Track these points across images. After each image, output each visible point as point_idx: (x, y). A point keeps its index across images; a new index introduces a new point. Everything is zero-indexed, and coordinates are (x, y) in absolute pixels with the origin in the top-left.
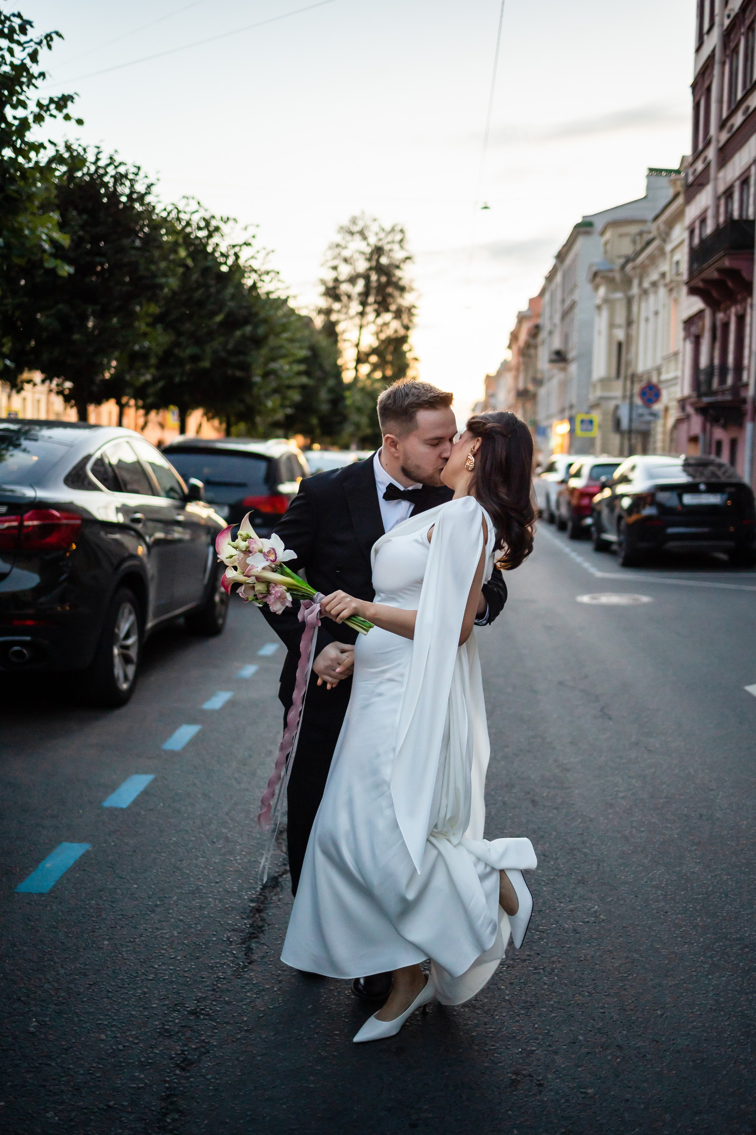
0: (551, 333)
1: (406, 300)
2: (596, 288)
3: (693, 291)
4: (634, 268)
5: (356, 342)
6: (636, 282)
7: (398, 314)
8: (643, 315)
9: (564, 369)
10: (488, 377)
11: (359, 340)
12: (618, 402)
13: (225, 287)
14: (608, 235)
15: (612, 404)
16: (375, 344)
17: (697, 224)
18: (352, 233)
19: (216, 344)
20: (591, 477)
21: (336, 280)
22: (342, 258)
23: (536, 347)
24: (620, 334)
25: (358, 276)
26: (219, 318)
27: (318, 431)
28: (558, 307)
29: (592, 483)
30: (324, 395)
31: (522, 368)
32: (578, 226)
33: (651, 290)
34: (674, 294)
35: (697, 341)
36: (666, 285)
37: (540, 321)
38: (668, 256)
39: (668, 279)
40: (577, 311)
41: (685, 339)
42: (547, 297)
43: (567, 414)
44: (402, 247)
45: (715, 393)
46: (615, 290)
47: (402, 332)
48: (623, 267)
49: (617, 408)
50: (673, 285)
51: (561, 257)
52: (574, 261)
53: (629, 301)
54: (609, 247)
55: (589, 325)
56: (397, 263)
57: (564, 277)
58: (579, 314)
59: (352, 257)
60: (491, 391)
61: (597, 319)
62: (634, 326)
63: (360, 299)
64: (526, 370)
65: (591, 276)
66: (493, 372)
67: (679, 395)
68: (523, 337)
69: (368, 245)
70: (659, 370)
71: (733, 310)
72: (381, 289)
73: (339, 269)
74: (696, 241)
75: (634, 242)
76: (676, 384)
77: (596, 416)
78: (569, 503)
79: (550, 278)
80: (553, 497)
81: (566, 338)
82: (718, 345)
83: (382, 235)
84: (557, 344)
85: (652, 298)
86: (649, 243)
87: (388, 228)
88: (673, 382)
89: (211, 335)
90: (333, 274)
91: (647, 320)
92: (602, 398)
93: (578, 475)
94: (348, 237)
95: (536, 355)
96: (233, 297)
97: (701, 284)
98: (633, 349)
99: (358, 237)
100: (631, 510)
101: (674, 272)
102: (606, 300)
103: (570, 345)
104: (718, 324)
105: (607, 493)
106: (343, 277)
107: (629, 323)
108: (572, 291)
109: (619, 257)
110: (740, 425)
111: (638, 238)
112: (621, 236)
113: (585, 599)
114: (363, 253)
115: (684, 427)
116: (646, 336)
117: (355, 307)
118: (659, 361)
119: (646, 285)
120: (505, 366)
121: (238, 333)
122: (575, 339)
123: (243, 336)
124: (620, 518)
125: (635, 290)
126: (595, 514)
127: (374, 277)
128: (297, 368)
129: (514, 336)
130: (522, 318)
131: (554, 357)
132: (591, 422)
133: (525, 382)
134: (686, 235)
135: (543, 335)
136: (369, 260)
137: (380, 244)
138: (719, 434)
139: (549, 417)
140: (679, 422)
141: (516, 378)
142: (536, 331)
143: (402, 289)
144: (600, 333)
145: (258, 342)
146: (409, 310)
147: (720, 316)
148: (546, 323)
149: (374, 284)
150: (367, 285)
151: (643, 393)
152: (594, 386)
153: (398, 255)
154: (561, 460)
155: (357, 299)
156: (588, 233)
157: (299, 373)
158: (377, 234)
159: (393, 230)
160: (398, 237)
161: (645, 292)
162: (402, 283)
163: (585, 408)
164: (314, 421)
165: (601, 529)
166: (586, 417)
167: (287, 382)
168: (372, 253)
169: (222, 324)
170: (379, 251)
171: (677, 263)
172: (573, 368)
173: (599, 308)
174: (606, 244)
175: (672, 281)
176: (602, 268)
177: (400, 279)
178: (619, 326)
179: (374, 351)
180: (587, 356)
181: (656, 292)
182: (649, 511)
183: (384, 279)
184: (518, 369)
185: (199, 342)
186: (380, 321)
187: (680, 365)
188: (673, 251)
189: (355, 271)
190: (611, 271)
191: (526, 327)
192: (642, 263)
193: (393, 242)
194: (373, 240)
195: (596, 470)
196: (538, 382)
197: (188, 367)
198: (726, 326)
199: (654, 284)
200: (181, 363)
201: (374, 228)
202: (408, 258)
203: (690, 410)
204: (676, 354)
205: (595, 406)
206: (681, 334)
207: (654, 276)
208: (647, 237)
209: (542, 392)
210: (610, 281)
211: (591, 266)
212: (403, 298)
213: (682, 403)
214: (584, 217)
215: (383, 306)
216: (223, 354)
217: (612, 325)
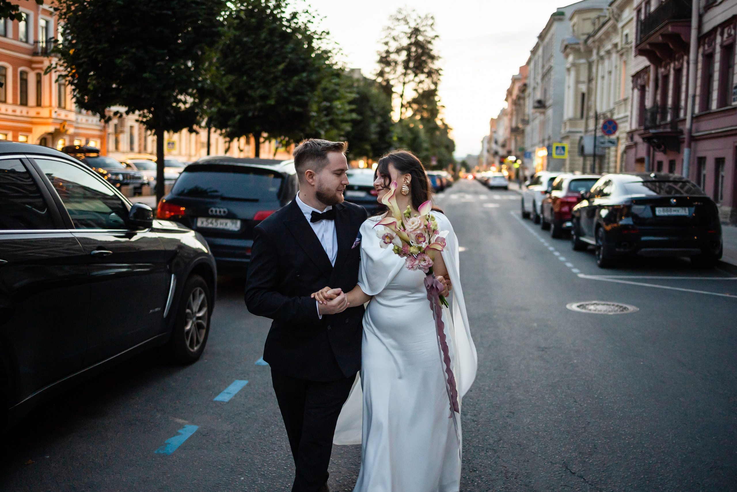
0: (534, 89)
1: (435, 65)
2: (567, 56)
3: (641, 52)
4: (594, 42)
5: (401, 93)
6: (595, 52)
7: (430, 74)
8: (600, 74)
9: (544, 113)
10: (492, 120)
11: (403, 92)
12: (582, 135)
13: (287, 43)
14: (575, 19)
15: (577, 137)
16: (415, 95)
17: (643, 5)
18: (398, 20)
19: (279, 86)
20: (569, 189)
21: (388, 52)
22: (392, 37)
23: (524, 99)
24: (583, 88)
25: (403, 49)
26: (281, 67)
27: (371, 154)
28: (540, 71)
29: (570, 194)
30: (374, 128)
31: (514, 113)
32: (554, 15)
33: (606, 57)
34: (624, 57)
35: (643, 90)
36: (618, 52)
37: (527, 81)
38: (620, 31)
39: (619, 48)
40: (552, 73)
41: (633, 89)
42: (532, 64)
43: (546, 143)
44: (433, 29)
45: (658, 127)
46: (580, 58)
47: (433, 87)
48: (586, 41)
49: (581, 138)
50: (624, 51)
51: (541, 37)
52: (551, 39)
53: (590, 65)
54: (575, 28)
55: (561, 83)
56: (429, 39)
57: (543, 51)
58: (554, 75)
59: (398, 36)
60: (494, 129)
61: (567, 78)
62: (594, 82)
63: (403, 64)
64: (517, 114)
65: (563, 48)
66: (496, 117)
67: (628, 129)
68: (516, 92)
69: (409, 27)
70: (612, 112)
71: (672, 65)
72: (418, 58)
73: (389, 44)
74: (643, 17)
75: (594, 24)
76: (626, 121)
77: (566, 144)
78: (552, 210)
79: (534, 52)
80: (539, 204)
81: (545, 92)
82: (659, 92)
83: (419, 21)
84: (538, 96)
85: (606, 62)
86: (604, 24)
87: (423, 16)
88: (624, 120)
89: (276, 79)
90: (386, 48)
91: (603, 77)
92: (570, 132)
93: (559, 187)
94: (396, 23)
95: (524, 104)
96: (293, 50)
97: (648, 47)
98: (593, 98)
99: (402, 22)
100: (608, 219)
101: (624, 42)
102: (574, 65)
103: (548, 97)
104: (660, 76)
105: (585, 203)
106: (392, 49)
107: (590, 80)
108: (549, 60)
109: (583, 34)
110: (678, 150)
111: (597, 21)
112: (584, 20)
113: (574, 307)
114: (406, 33)
115: (632, 151)
116: (602, 89)
117: (400, 69)
118: (612, 106)
119: (602, 53)
120: (503, 112)
121: (296, 78)
122: (551, 92)
123: (301, 80)
124: (598, 226)
125: (594, 57)
126: (575, 220)
127: (413, 49)
128: (348, 107)
129: (510, 92)
130: (515, 80)
131: (536, 105)
132: (563, 148)
133: (517, 123)
134: (634, 14)
135: (529, 90)
136: (410, 38)
137: (417, 27)
138: (660, 156)
139: (533, 145)
140: (628, 148)
141: (511, 120)
142: (524, 88)
143: (433, 58)
144: (569, 87)
145: (313, 85)
146: (437, 71)
147: (662, 70)
148: (531, 82)
149: (413, 54)
150: (409, 55)
151: (604, 127)
152: (565, 124)
153: (430, 34)
154: (545, 176)
155: (401, 64)
156: (560, 20)
157: (351, 111)
158: (415, 20)
159: (426, 17)
160: (430, 22)
161: (602, 58)
162: (433, 53)
163: (559, 139)
164: (368, 147)
165: (580, 233)
166: (559, 145)
167: (340, 117)
168: (412, 34)
169: (284, 71)
170: (416, 31)
171: (627, 35)
172: (550, 112)
173: (568, 70)
174: (574, 26)
175: (622, 49)
176: (572, 42)
177: (431, 50)
178: (583, 82)
179: (415, 101)
180: (560, 103)
181: (609, 58)
182: (625, 221)
183: (420, 51)
184: (512, 114)
185: (267, 85)
186: (417, 79)
187: (629, 108)
188: (623, 27)
189: (401, 45)
190: (578, 44)
191: (518, 85)
192: (600, 37)
193: (427, 25)
194: (413, 25)
195: (574, 183)
196: (526, 122)
197: (258, 104)
198: (666, 77)
199: (608, 52)
200: (254, 101)
201: (414, 16)
202: (437, 36)
203: (637, 138)
204: (625, 100)
205: (565, 137)
206: (631, 85)
207: (609, 47)
208: (603, 20)
209: (528, 129)
210: (577, 51)
211: (563, 41)
212: (433, 63)
213: (631, 134)
214: (558, 9)
215: (419, 68)
216: (285, 95)
217: (578, 82)
